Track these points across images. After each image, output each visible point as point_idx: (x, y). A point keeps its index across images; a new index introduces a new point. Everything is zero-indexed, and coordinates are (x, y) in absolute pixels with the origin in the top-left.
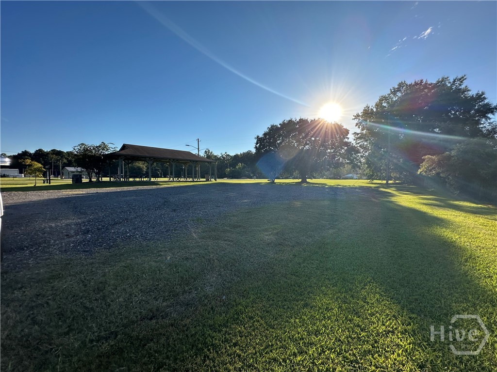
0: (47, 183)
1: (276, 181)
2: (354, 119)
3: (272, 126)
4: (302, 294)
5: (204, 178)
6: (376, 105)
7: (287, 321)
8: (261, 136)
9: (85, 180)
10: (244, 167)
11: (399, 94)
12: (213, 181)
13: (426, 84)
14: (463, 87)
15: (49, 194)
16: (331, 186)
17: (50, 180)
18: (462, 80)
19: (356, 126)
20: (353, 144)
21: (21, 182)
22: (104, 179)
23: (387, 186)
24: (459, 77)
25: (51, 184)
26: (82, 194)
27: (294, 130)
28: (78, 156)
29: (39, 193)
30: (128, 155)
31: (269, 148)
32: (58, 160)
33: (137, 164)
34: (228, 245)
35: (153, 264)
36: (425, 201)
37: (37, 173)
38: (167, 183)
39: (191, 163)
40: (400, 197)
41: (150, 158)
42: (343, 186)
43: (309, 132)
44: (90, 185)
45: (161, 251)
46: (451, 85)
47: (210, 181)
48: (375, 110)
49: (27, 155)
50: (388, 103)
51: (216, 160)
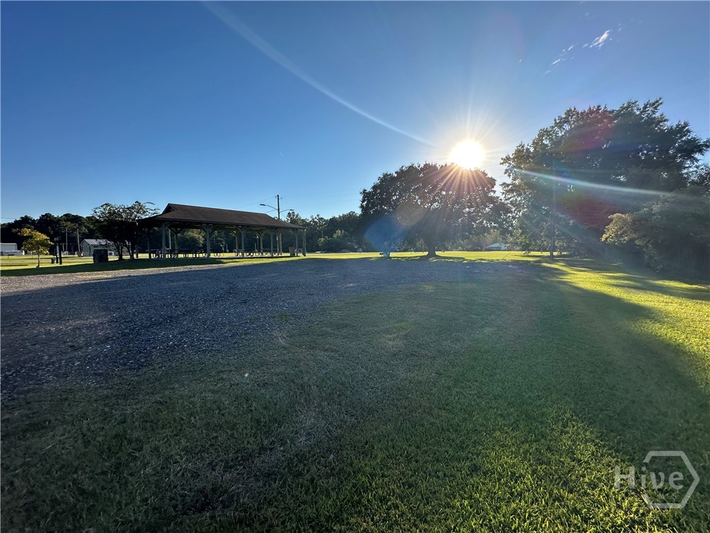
0: (57, 262)
1: (392, 255)
2: (502, 164)
3: (385, 175)
4: (464, 446)
5: (288, 252)
6: (534, 143)
7: (448, 505)
8: (369, 189)
9: (113, 258)
10: (345, 236)
11: (567, 127)
12: (301, 256)
13: (605, 111)
14: (657, 115)
15: (56, 279)
16: (471, 261)
17: (61, 258)
18: (656, 105)
19: (505, 173)
20: (501, 200)
21: (19, 262)
22: (141, 256)
23: (552, 259)
24: (652, 101)
25: (63, 265)
26: (107, 278)
27: (417, 180)
28: (102, 222)
29: (42, 278)
30: (176, 220)
31: (381, 207)
32: (74, 230)
33: (190, 233)
34: (331, 358)
35: (210, 396)
36: (613, 281)
37: (41, 249)
38: (234, 260)
39: (268, 231)
40: (575, 276)
41: (208, 224)
42: (488, 260)
43: (438, 183)
44: (121, 264)
45: (222, 372)
46: (641, 113)
47: (297, 256)
48: (532, 150)
49: (29, 223)
50: (551, 139)
51: (304, 225)
